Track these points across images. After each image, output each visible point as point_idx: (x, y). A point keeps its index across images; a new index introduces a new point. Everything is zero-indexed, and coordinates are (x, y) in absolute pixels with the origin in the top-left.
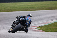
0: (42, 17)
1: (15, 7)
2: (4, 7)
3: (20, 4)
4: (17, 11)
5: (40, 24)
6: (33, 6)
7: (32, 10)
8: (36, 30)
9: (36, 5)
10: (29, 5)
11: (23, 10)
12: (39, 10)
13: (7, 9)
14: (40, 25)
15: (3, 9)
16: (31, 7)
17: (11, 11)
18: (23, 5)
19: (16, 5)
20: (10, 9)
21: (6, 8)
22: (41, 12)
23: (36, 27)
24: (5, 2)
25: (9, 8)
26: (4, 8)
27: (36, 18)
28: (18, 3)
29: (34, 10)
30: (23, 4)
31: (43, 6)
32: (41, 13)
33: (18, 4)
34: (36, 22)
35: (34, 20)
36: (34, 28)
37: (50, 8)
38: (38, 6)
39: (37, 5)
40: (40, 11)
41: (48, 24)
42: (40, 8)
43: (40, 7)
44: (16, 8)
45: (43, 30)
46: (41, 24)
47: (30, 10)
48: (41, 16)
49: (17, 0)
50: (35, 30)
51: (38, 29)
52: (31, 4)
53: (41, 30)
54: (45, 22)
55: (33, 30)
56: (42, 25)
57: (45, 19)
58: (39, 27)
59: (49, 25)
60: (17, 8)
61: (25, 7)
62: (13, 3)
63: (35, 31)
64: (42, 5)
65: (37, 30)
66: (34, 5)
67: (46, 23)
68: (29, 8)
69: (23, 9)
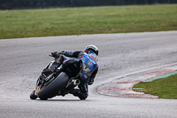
0: (151, 52)
1: (67, 21)
2: (31, 23)
3: (80, 12)
4: (74, 34)
5: (143, 74)
6: (123, 19)
7: (118, 30)
8: (132, 92)
9: (130, 15)
10: (109, 16)
11: (91, 32)
12: (142, 31)
13: (41, 27)
14: (143, 78)
15: (30, 29)
16: (115, 23)
17: (55, 35)
18: (90, 17)
19: (70, 16)
20: (50, 27)
21: (40, 23)
22: (148, 36)
23: (131, 85)
24: (34, 6)
25: (47, 25)
26: (33, 26)
27: (130, 55)
28: (76, 9)
29: (126, 32)
30: (91, 14)
31: (152, 18)
32: (148, 39)
33: (75, 13)
34: (130, 70)
35: (124, 61)
36: (124, 86)
37: (174, 25)
38: (137, 19)
39: (135, 15)
40: (145, 33)
41: (167, 76)
42: (144, 25)
43: (145, 21)
44: (68, 23)
45: (154, 95)
46: (147, 74)
47: (113, 30)
48: (145, 51)
49: (72, 1)
50: (129, 92)
51: (137, 91)
52: (114, 14)
53: (146, 93)
54: (158, 67)
55: (123, 92)
56: (150, 77)
57: (158, 58)
58: (142, 82)
59: (173, 76)
60: (74, 25)
61: (98, 22)
62: (59, 9)
63: (129, 96)
64: (151, 15)
65: (135, 93)
66: (125, 16)
67: (163, 71)
68: (109, 24)
69: (91, 29)
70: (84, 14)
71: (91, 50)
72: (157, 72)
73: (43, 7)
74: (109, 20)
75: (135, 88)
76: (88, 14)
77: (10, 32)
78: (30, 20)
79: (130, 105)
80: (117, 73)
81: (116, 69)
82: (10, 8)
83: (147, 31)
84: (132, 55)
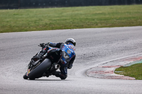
0: (129, 43)
1: (63, 18)
2: (33, 19)
3: (73, 11)
5: (123, 60)
6: (107, 16)
7: (103, 25)
10: (96, 14)
13: (41, 23)
14: (123, 64)
15: (32, 24)
16: (101, 20)
17: (53, 29)
18: (81, 14)
19: (64, 14)
20: (48, 23)
21: (40, 20)
22: (127, 30)
23: (113, 69)
25: (47, 21)
26: (35, 22)
27: (113, 45)
30: (81, 12)
31: (131, 16)
32: (127, 32)
34: (113, 57)
35: (108, 50)
36: (108, 69)
38: (119, 16)
42: (124, 21)
45: (131, 76)
46: (126, 60)
47: (99, 25)
53: (125, 75)
54: (136, 55)
57: (135, 47)
58: (122, 67)
60: (68, 21)
61: (87, 19)
62: (56, 8)
63: (112, 78)
64: (130, 13)
65: (117, 75)
66: (109, 14)
67: (139, 58)
68: (96, 21)
70: (77, 12)
71: (70, 42)
72: (135, 59)
73: (43, 7)
74: (96, 17)
75: (117, 71)
76: (79, 12)
77: (17, 27)
78: (33, 17)
79: (112, 84)
80: (102, 59)
81: (101, 56)
82: (17, 8)
83: (126, 26)
84: (115, 45)
